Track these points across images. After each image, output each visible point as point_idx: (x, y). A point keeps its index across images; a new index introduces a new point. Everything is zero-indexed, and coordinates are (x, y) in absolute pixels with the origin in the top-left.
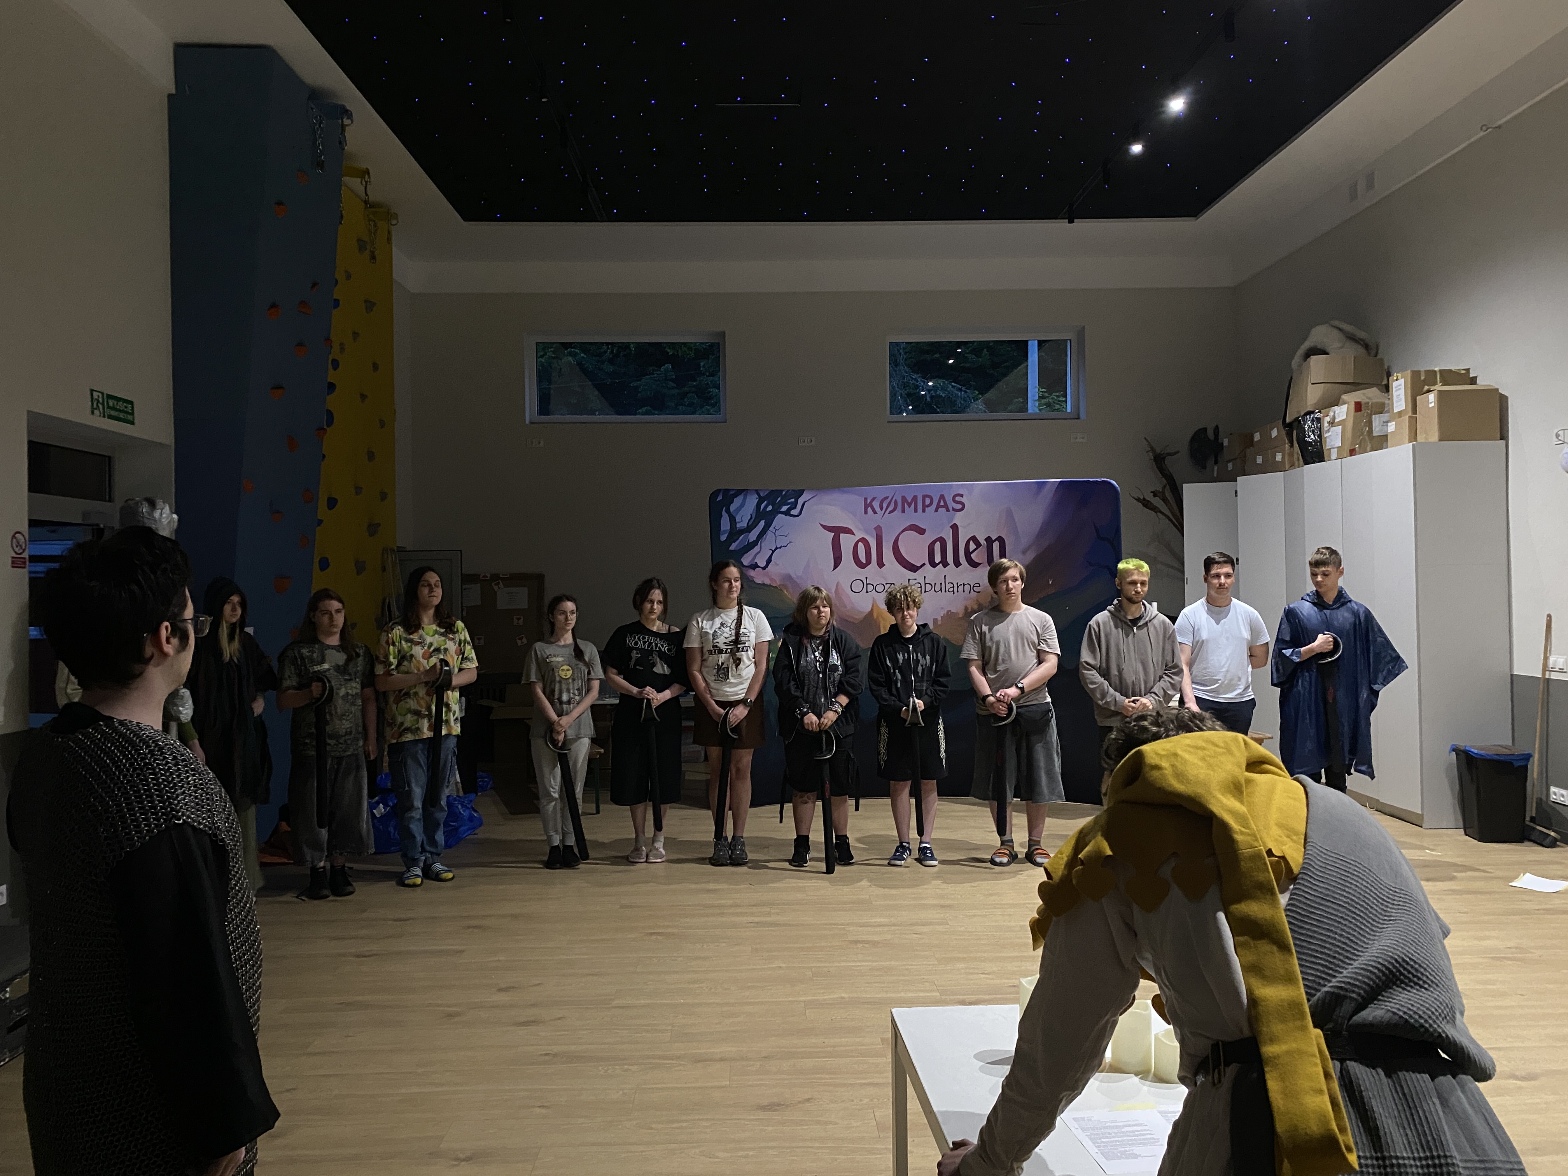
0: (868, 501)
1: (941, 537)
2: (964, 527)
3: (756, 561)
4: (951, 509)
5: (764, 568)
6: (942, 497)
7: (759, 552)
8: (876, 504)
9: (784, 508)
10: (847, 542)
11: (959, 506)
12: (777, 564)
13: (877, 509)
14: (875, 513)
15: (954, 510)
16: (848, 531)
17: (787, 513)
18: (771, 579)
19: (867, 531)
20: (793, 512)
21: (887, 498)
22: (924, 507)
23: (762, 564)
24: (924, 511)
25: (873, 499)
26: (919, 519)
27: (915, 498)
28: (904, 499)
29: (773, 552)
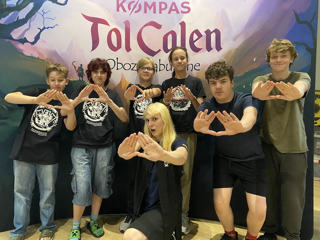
0: (120, 3)
1: (172, 31)
2: (190, 24)
3: (24, 36)
4: (180, 12)
5: (33, 43)
6: (174, 4)
7: (28, 29)
8: (125, 5)
10: (103, 30)
11: (186, 10)
12: (44, 42)
13: (126, 8)
14: (125, 11)
15: (182, 12)
16: (104, 22)
18: (39, 53)
19: (118, 24)
22: (161, 10)
24: (160, 12)
25: (124, 2)
26: (157, 18)
27: (154, 4)
28: (146, 4)
29: (41, 31)
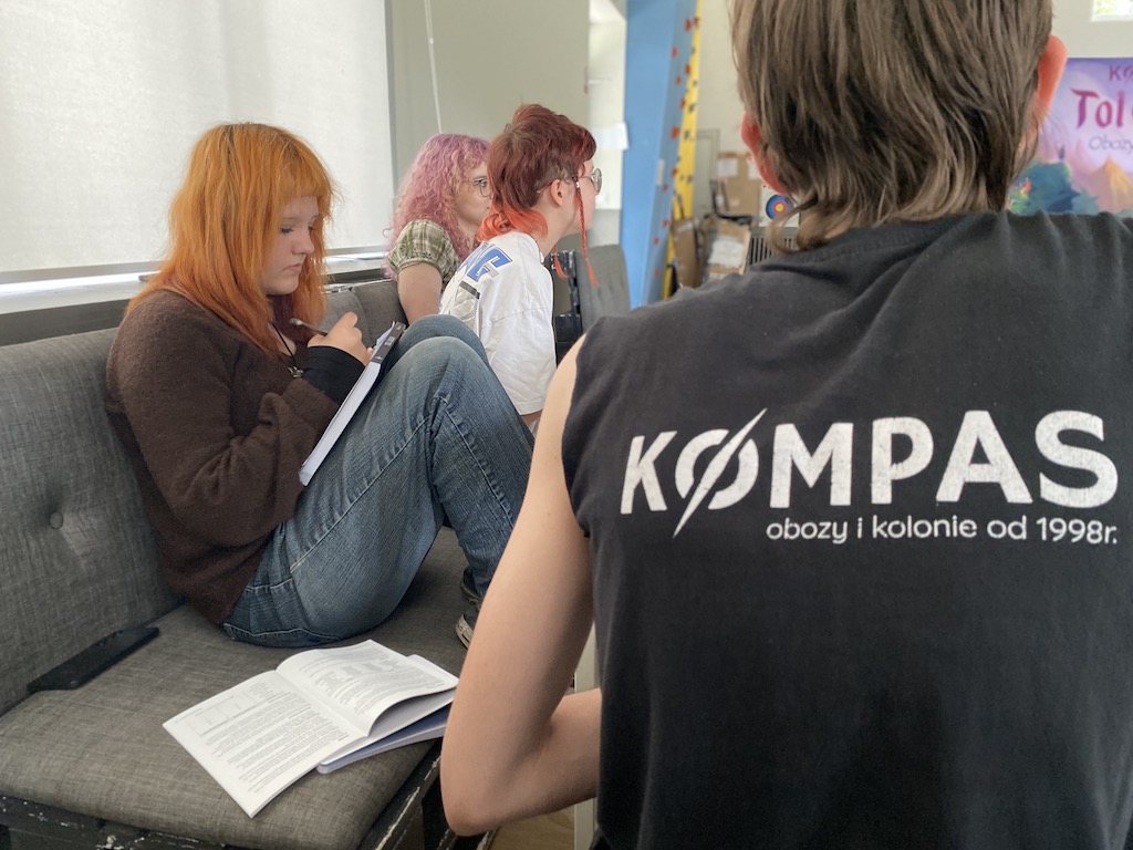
0: (1114, 69)
8: (1120, 73)
10: (1092, 104)
13: (1122, 75)
16: (1093, 94)
19: (1110, 96)
21: (1130, 67)
25: (1118, 68)
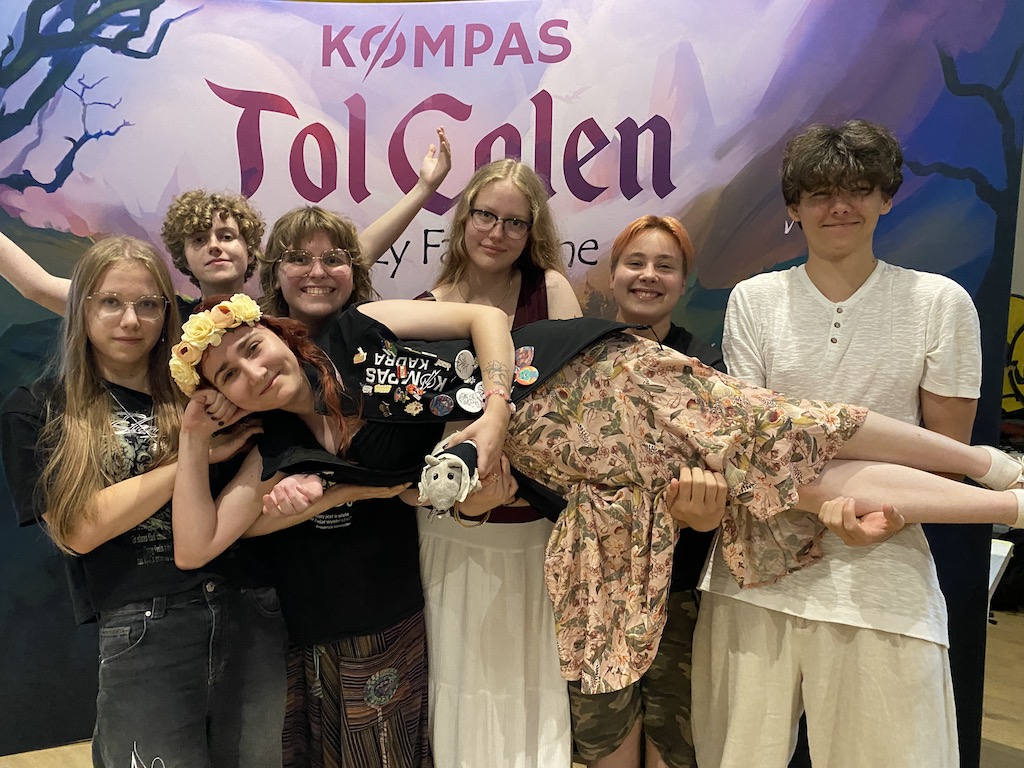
0: (334, 35)
1: (508, 125)
2: (568, 99)
3: (25, 168)
4: (535, 56)
5: (51, 188)
6: (515, 29)
7: (36, 143)
8: (352, 44)
9: (111, 32)
10: (276, 131)
11: (558, 49)
12: (87, 180)
13: (355, 53)
14: (349, 62)
15: (545, 59)
17: (118, 45)
18: (73, 218)
19: (326, 108)
20: (134, 44)
21: (380, 29)
22: (471, 52)
23: (45, 174)
24: (469, 62)
26: (456, 82)
27: (448, 33)
28: (421, 34)
29: (77, 145)
